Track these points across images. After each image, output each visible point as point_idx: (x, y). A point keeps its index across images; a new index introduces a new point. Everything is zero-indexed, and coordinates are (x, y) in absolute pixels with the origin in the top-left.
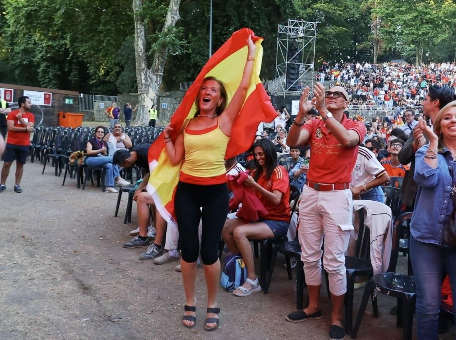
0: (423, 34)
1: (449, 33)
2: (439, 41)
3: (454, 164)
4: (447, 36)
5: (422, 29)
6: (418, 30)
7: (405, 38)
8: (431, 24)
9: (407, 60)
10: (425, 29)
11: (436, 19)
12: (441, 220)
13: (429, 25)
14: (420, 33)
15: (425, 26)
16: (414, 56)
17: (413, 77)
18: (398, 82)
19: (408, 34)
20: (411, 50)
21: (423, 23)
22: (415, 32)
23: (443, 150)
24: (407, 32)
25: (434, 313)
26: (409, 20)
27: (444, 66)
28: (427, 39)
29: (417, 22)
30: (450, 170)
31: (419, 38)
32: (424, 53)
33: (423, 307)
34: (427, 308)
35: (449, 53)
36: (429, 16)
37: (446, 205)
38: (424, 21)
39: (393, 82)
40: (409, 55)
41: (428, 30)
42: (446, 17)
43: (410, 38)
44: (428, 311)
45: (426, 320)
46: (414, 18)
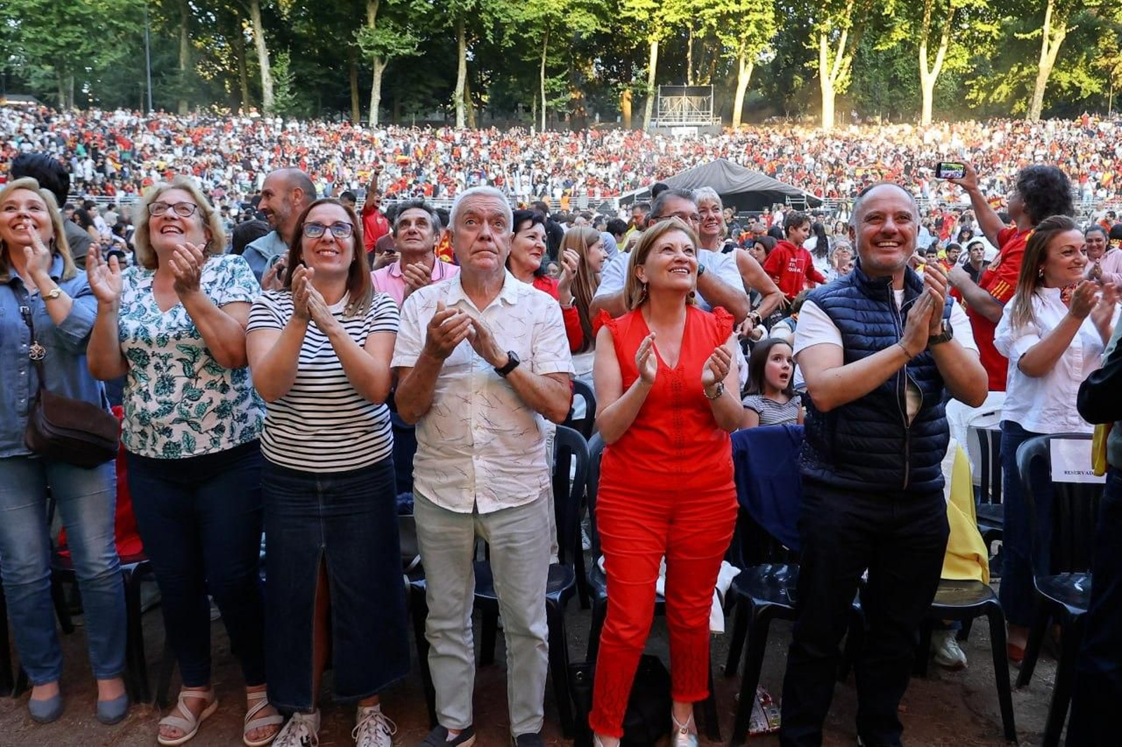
0: (68, 44)
1: (124, 50)
2: (104, 64)
3: (33, 301)
4: (119, 55)
5: (63, 34)
6: (55, 34)
7: (29, 48)
8: (83, 26)
9: (41, 98)
10: (70, 34)
11: (91, 17)
12: (21, 410)
13: (79, 28)
14: (61, 41)
15: (69, 28)
16: (55, 90)
17: (54, 135)
18: (23, 145)
19: (35, 40)
20: (46, 77)
21: (63, 23)
22: (50, 38)
23: (8, 277)
24: (31, 36)
25: (37, 578)
26: (30, 9)
27: (122, 117)
28: (78, 58)
29: (51, 17)
30: (23, 314)
31: (59, 53)
32: (78, 87)
33: (13, 574)
34: (22, 572)
35: (129, 92)
36: (77, 8)
37: (26, 380)
38: (67, 17)
39: (10, 142)
40: (43, 86)
41: (78, 37)
42: (111, 17)
43: (39, 50)
44: (24, 577)
45: (23, 595)
46: (43, 8)
